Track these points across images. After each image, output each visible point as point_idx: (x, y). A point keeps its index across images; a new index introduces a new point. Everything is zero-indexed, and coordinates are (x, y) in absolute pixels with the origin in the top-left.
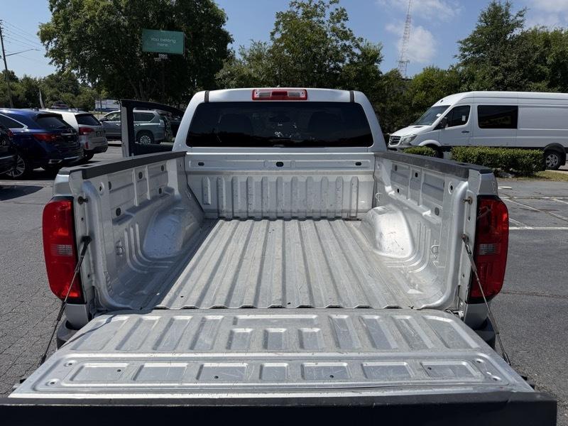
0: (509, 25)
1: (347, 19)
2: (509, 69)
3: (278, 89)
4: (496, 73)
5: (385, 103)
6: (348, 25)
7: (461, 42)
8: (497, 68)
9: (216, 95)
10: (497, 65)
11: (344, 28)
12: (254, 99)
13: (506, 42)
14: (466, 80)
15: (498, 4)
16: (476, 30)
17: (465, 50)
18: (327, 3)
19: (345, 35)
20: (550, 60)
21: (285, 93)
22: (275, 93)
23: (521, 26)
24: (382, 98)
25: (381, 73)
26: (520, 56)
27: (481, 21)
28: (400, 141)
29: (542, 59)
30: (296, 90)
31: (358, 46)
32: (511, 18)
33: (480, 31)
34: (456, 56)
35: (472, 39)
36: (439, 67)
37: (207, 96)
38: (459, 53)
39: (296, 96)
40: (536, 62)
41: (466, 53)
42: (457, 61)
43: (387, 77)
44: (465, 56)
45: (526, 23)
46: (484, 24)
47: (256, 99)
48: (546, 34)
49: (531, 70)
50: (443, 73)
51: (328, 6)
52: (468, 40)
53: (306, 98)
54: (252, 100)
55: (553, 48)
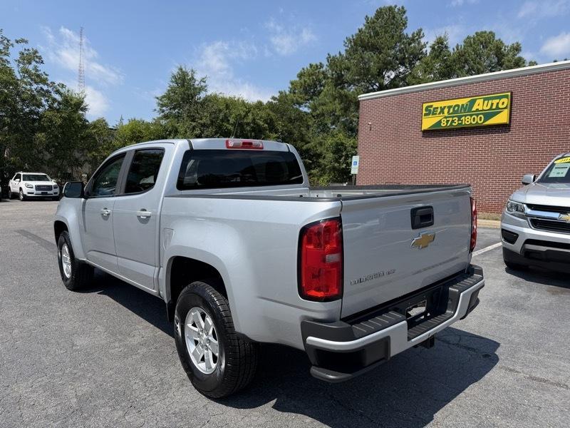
0: (196, 89)
1: (42, 62)
2: (204, 125)
4: (194, 128)
6: (42, 69)
7: (158, 98)
8: (194, 124)
10: (193, 121)
11: (37, 70)
12: (228, 147)
13: (196, 102)
14: (170, 132)
15: (184, 70)
16: (169, 88)
17: (162, 106)
18: (12, 41)
19: (40, 79)
20: (232, 121)
21: (251, 144)
22: (244, 143)
23: (206, 91)
25: (87, 121)
26: (210, 115)
27: (172, 82)
29: (226, 119)
31: (58, 92)
32: (197, 83)
33: (172, 90)
34: (155, 110)
35: (167, 96)
36: (143, 119)
38: (158, 108)
39: (257, 147)
40: (222, 121)
41: (164, 108)
42: (157, 115)
43: (95, 126)
44: (163, 111)
45: (208, 88)
46: (175, 85)
47: (231, 147)
48: (225, 100)
49: (220, 127)
50: (148, 124)
51: (12, 45)
52: (164, 97)
53: (262, 148)
54: (226, 149)
55: (233, 111)
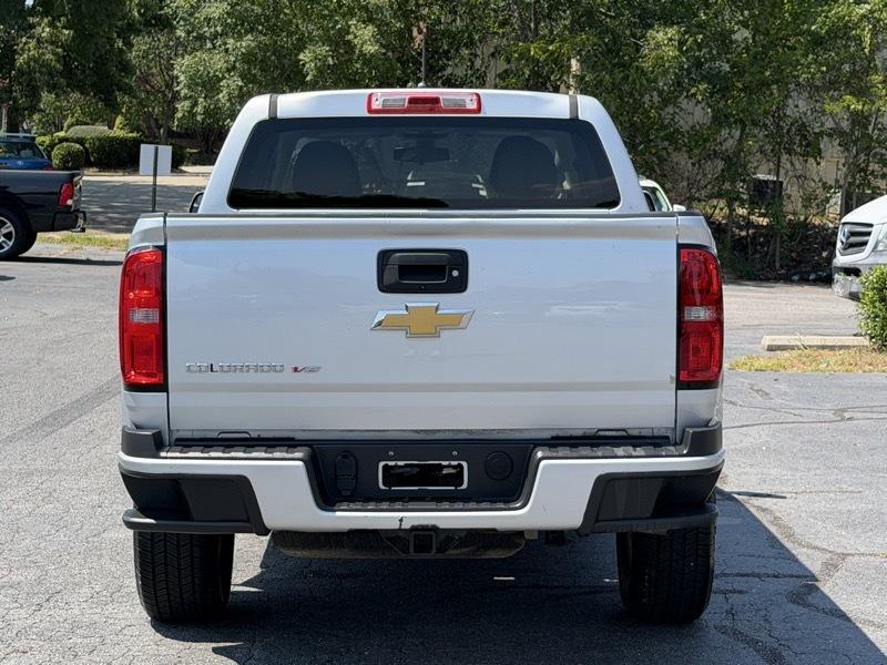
3: (421, 91)
5: (862, 92)
9: (294, 104)
12: (370, 111)
21: (436, 101)
22: (413, 101)
24: (854, 73)
28: (871, 240)
30: (458, 94)
37: (273, 106)
39: (459, 106)
47: (376, 111)
53: (479, 110)
54: (366, 114)
